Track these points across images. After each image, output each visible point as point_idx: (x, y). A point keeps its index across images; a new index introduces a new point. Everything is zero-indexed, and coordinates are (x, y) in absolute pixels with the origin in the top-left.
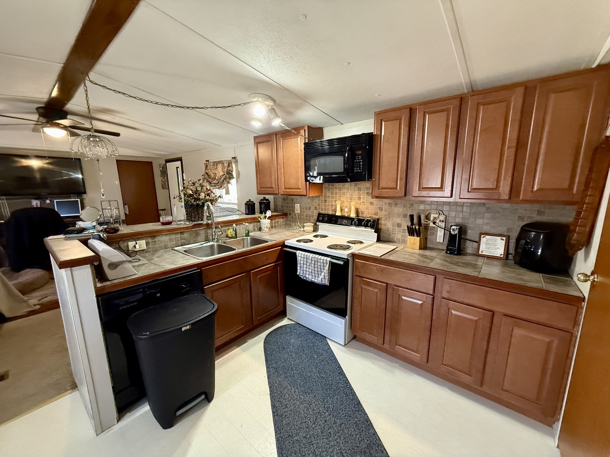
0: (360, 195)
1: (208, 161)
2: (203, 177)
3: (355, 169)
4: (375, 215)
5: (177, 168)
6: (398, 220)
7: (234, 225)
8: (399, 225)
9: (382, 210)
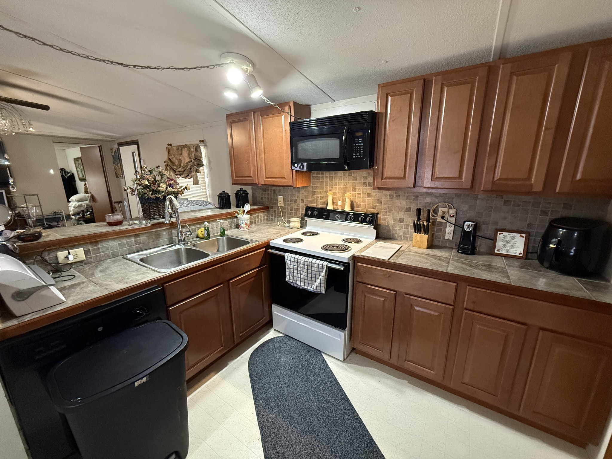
0: (356, 186)
1: (171, 145)
2: (165, 163)
3: (354, 154)
4: (373, 208)
5: (133, 153)
6: (401, 215)
7: (206, 223)
8: (401, 220)
9: (381, 203)
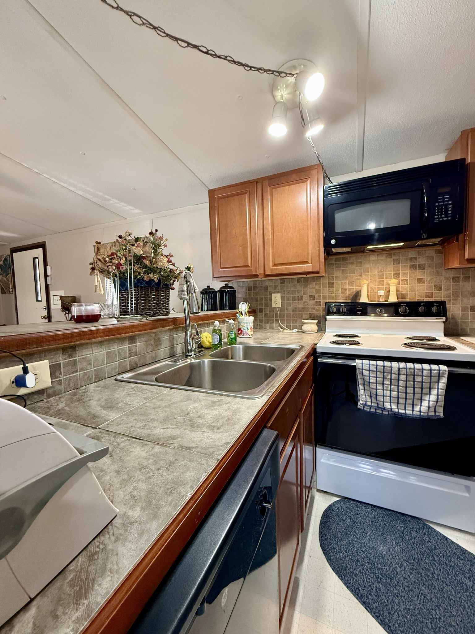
0: (399, 270)
1: (100, 243)
2: (91, 266)
3: (437, 217)
5: (34, 259)
7: (217, 323)
8: (474, 309)
9: (440, 288)
